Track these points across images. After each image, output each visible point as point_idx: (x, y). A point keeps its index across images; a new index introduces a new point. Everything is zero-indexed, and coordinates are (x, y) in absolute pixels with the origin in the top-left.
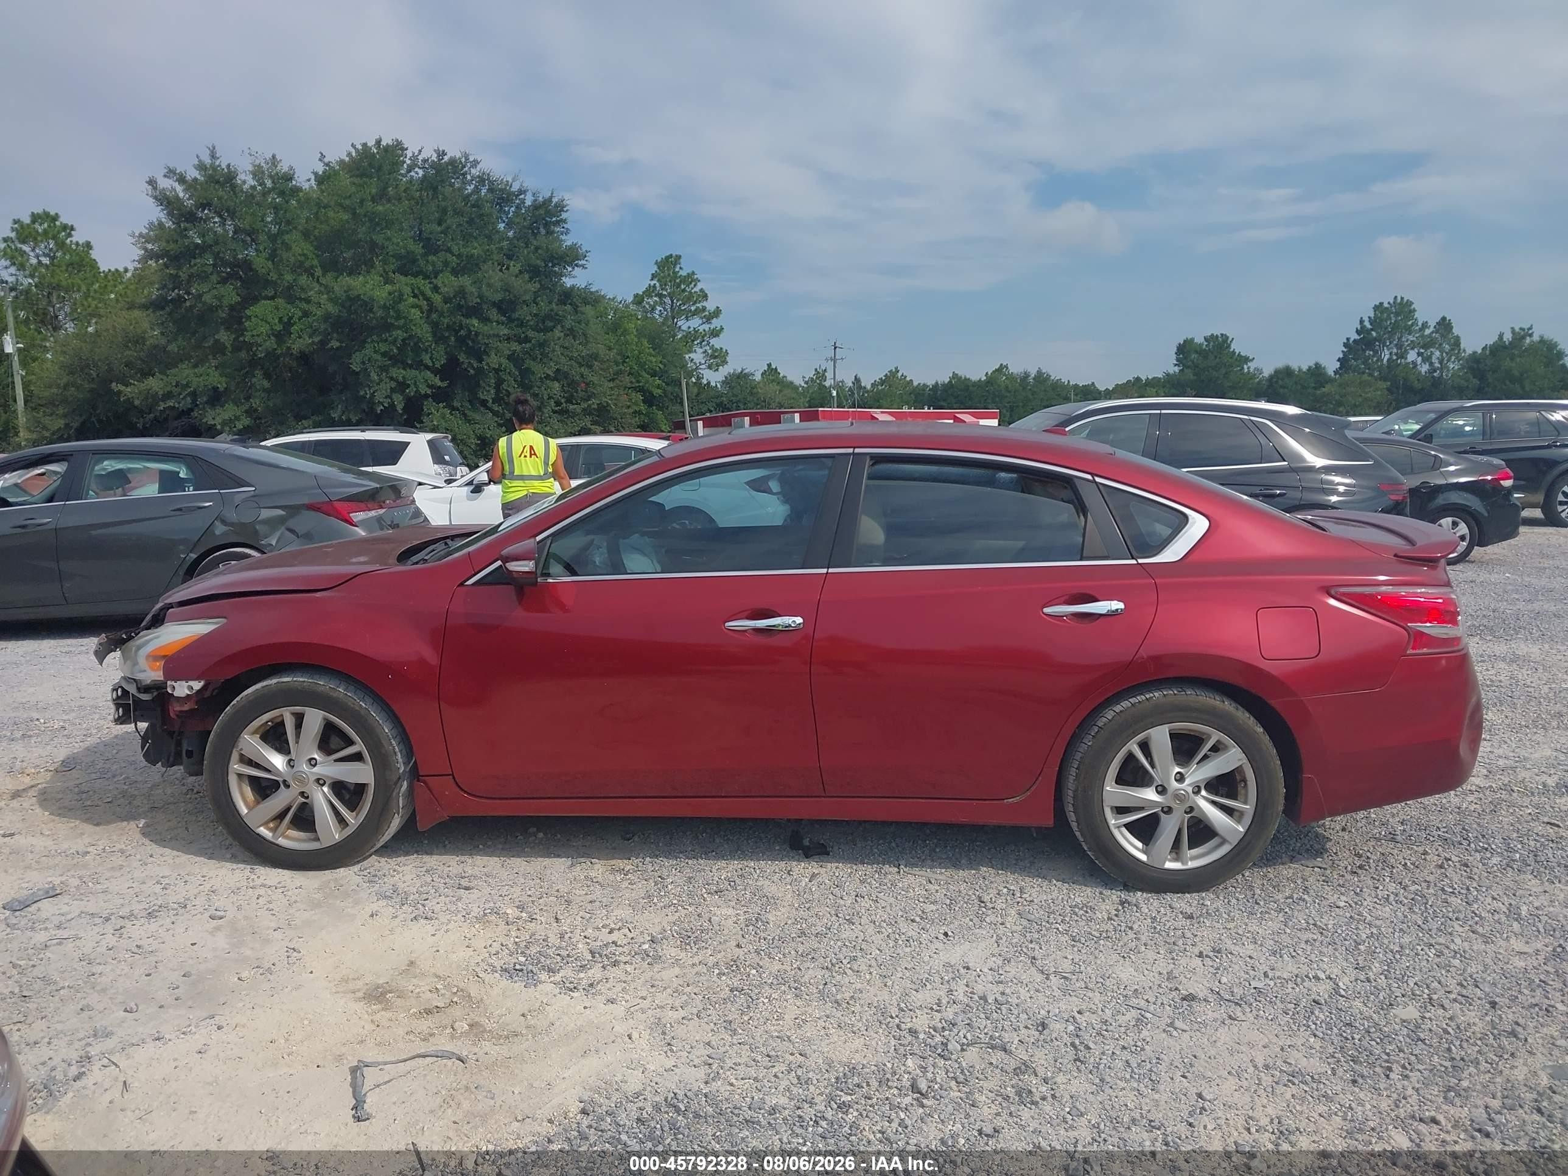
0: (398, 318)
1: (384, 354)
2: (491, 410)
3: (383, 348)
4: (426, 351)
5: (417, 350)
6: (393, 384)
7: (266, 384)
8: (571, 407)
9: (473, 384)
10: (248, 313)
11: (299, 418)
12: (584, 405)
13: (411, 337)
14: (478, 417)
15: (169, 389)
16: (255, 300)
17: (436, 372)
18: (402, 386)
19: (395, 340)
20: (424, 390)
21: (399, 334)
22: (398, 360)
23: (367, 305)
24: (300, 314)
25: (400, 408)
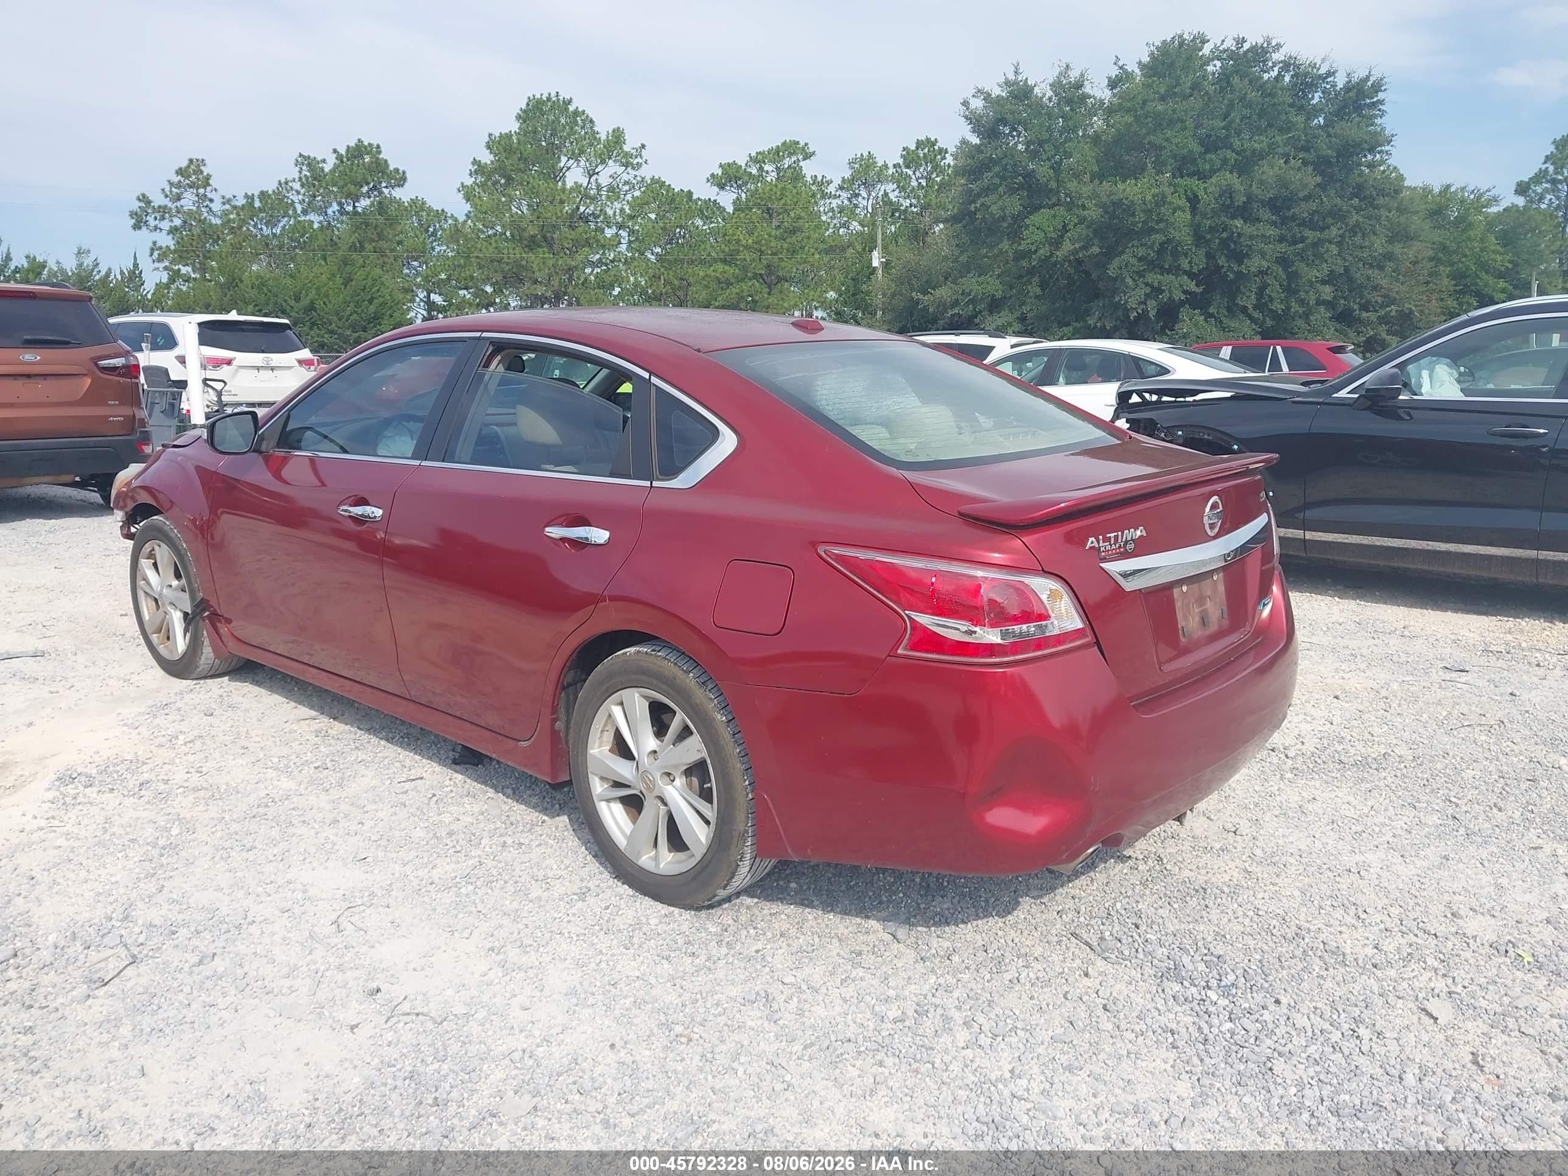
0: (1158, 222)
1: (1140, 259)
2: (1250, 318)
3: (1141, 251)
4: (1186, 255)
5: (1175, 254)
6: (1148, 290)
7: (1038, 291)
8: (1365, 314)
9: (1232, 289)
10: (1027, 221)
11: (1062, 324)
12: (1382, 313)
13: (1169, 241)
14: (1234, 324)
15: (955, 297)
16: (1036, 209)
17: (1191, 275)
18: (1157, 291)
19: (1154, 243)
20: (1178, 296)
21: (1158, 238)
22: (1154, 265)
23: (1130, 210)
24: (1076, 221)
25: (1152, 314)
